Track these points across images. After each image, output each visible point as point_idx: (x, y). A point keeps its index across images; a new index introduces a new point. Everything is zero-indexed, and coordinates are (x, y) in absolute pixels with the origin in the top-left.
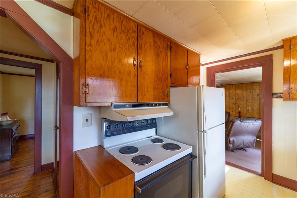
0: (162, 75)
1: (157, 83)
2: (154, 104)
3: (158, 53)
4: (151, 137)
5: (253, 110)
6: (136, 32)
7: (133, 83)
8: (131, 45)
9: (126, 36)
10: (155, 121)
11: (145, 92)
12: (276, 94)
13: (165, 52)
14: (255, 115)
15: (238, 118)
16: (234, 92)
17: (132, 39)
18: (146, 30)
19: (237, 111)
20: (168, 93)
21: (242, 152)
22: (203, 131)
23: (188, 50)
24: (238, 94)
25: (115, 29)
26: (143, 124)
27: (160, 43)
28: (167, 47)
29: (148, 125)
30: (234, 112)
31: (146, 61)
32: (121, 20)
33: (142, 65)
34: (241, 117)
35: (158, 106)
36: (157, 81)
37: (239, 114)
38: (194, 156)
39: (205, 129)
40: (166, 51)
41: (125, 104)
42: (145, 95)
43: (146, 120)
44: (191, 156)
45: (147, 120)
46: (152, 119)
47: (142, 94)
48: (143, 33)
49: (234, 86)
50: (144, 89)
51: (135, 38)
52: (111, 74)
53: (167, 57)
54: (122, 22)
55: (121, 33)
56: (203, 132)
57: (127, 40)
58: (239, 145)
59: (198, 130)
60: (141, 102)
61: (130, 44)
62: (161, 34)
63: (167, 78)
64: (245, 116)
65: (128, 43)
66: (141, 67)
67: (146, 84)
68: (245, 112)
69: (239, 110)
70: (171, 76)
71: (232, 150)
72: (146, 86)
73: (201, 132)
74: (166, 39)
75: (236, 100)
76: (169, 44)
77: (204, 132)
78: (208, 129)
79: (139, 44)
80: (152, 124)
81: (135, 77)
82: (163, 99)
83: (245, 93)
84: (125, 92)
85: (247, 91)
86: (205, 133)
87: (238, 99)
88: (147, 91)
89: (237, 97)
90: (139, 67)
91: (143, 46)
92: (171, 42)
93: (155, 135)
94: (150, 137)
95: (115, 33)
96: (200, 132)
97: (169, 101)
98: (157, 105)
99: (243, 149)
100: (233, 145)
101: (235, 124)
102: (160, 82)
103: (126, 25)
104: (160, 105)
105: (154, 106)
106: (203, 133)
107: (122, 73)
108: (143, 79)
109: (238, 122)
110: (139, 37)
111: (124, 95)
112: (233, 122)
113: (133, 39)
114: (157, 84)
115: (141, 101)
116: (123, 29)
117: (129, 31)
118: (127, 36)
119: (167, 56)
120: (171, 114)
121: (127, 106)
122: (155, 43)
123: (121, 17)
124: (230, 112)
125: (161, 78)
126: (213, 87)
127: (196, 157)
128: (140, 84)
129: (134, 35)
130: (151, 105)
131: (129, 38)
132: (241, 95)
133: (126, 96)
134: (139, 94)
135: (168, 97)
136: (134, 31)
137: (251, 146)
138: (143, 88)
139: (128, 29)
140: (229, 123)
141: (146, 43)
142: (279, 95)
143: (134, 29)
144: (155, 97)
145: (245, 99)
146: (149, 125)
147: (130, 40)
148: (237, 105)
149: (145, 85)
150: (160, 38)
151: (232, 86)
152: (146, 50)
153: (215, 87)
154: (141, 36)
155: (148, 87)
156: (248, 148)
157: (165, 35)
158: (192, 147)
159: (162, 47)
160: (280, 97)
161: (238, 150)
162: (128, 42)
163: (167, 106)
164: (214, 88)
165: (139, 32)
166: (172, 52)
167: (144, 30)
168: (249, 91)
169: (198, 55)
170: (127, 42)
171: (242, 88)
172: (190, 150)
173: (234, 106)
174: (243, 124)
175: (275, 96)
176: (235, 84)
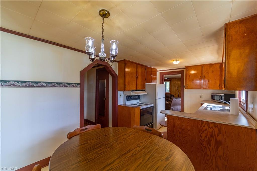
1: (142, 83)
16: (177, 83)
30: (176, 95)
44: (153, 106)
45: (137, 96)
46: (139, 95)
49: (177, 79)
51: (136, 69)
59: (155, 99)
63: (145, 80)
75: (177, 88)
78: (159, 99)
82: (143, 88)
87: (179, 87)
92: (146, 67)
93: (139, 102)
97: (145, 89)
101: (173, 100)
104: (143, 90)
106: (157, 100)
109: (175, 99)
115: (138, 89)
120: (146, 93)
121: (134, 91)
125: (143, 81)
128: (137, 83)
130: (140, 90)
133: (134, 88)
134: (137, 87)
135: (145, 87)
144: (141, 87)
146: (137, 98)
150: (142, 67)
152: (139, 72)
155: (139, 85)
159: (143, 70)
163: (145, 91)
165: (137, 66)
166: (146, 71)
169: (156, 69)
172: (153, 105)
173: (176, 91)
174: (177, 100)
175: (185, 87)
176: (177, 78)
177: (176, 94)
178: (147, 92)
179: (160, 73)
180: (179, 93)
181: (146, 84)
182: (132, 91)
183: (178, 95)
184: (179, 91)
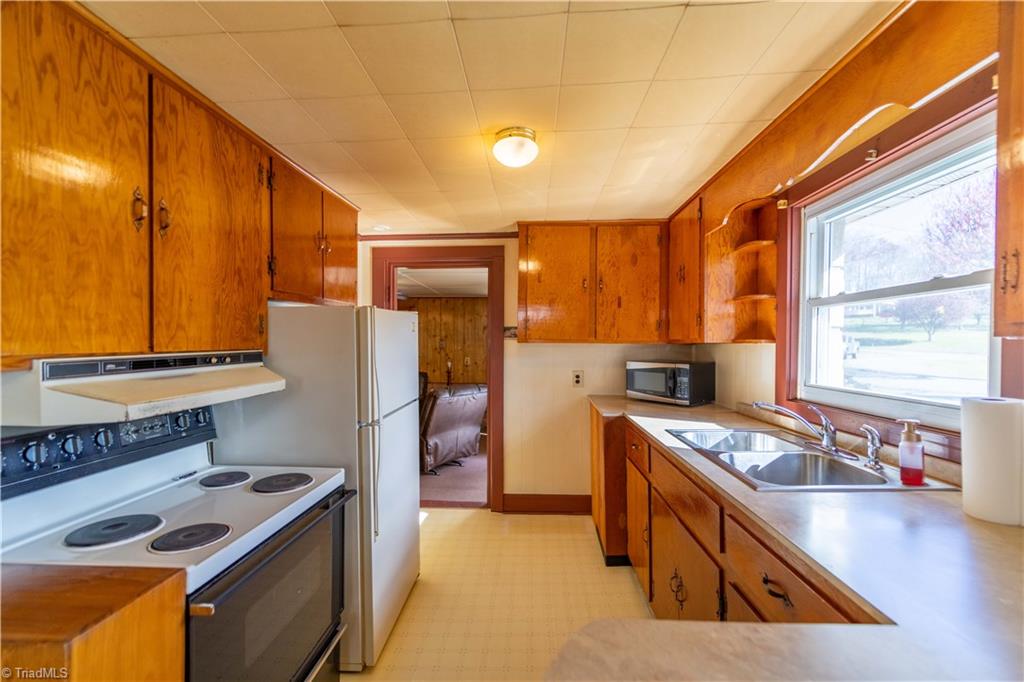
0: (243, 261)
1: (224, 286)
2: (217, 357)
3: (227, 185)
4: (195, 472)
5: (476, 363)
6: (143, 97)
7: (132, 284)
8: (121, 143)
9: (100, 106)
10: (207, 416)
11: (179, 315)
12: (509, 329)
13: (253, 188)
14: (480, 377)
15: (445, 386)
16: (438, 319)
17: (128, 122)
18: (185, 103)
19: (444, 370)
20: (261, 322)
21: (455, 469)
22: (373, 421)
23: (323, 192)
24: (445, 324)
25: (49, 66)
26: (158, 433)
27: (237, 157)
28: (260, 172)
29: (181, 432)
30: (437, 373)
31: (185, 208)
32: (78, 38)
33: (169, 221)
34: (452, 383)
35: (232, 362)
36: (224, 282)
37: (449, 377)
38: (350, 491)
39: (376, 418)
40: (255, 185)
41: (101, 361)
42: (180, 327)
43: (171, 415)
45: (175, 417)
46: (195, 413)
47: (168, 325)
48: (173, 109)
49: (437, 302)
50: (176, 305)
51: (138, 121)
52: (31, 240)
53: (258, 206)
54: (82, 46)
55: (76, 89)
56: (371, 425)
57: (107, 122)
58: (448, 454)
59: (359, 422)
60: (165, 350)
61: (120, 140)
62: (240, 126)
63: (260, 272)
64: (461, 381)
65: (112, 131)
66: (166, 227)
67: (184, 291)
68: (461, 372)
69: (447, 366)
70: (273, 267)
71: (433, 472)
72: (184, 296)
73: (368, 425)
74: (254, 147)
75: (441, 340)
76: (266, 164)
77: (373, 424)
78: (385, 417)
79: (158, 148)
80: (196, 426)
81: (139, 261)
82: (245, 340)
83: (460, 322)
84: (99, 315)
85: (464, 318)
86: (377, 428)
87: (446, 337)
88: (190, 314)
89: (443, 334)
90: (156, 228)
91: (172, 155)
92: (271, 159)
93: (209, 464)
94: (190, 475)
95: (50, 82)
96: (364, 426)
97: (265, 346)
98: (228, 360)
99: (455, 462)
100: (435, 458)
101: (438, 402)
102: (235, 284)
103: (101, 63)
104: (235, 359)
105: (217, 364)
106: (371, 428)
107: (81, 242)
108: (174, 271)
109: (445, 398)
110: (155, 122)
111: (94, 328)
112: (436, 398)
113: (133, 124)
114: (223, 290)
115: (167, 347)
116: (86, 74)
117: (113, 90)
118: (105, 104)
119: (261, 203)
120: (279, 385)
121: (109, 367)
122: (218, 153)
123: (77, 26)
124: (429, 375)
125: (238, 272)
126: (389, 308)
127: (356, 492)
128: (161, 288)
129: (139, 107)
130: (206, 361)
131: (114, 115)
132: (452, 328)
133: (103, 330)
134: (159, 323)
135: (261, 333)
136: (133, 94)
137: (471, 451)
138: (172, 304)
139: (109, 79)
140: (426, 401)
141: (183, 143)
142: (512, 331)
143: (134, 85)
144: (218, 332)
145: (461, 338)
146: (184, 434)
147: (117, 121)
148: (443, 354)
149: (181, 293)
150: (235, 138)
151: (434, 301)
152: (183, 172)
153: (393, 309)
154: (162, 117)
155: (191, 300)
156: (466, 456)
157: (253, 133)
158: (343, 470)
159: (243, 171)
160: (515, 336)
161: (446, 469)
162: (109, 129)
163: (261, 364)
164: (391, 311)
165: (158, 101)
166: (274, 193)
167: (176, 99)
168: (468, 317)
169: (353, 213)
170: (104, 128)
171: (453, 309)
172: (338, 479)
173: (438, 356)
174: (456, 398)
175: (508, 333)
176: (440, 298)
177: (434, 371)
178: (279, 372)
179: (375, 250)
180: (449, 364)
181: (271, 304)
182: (57, 372)
183: (445, 374)
184: (447, 355)
